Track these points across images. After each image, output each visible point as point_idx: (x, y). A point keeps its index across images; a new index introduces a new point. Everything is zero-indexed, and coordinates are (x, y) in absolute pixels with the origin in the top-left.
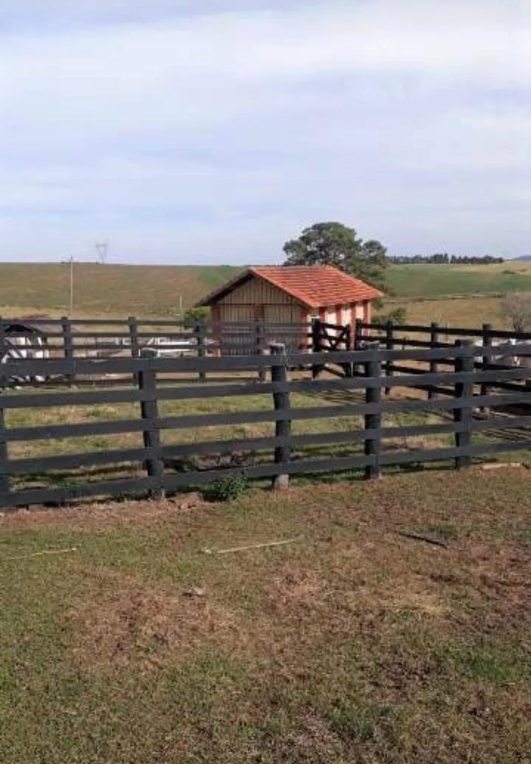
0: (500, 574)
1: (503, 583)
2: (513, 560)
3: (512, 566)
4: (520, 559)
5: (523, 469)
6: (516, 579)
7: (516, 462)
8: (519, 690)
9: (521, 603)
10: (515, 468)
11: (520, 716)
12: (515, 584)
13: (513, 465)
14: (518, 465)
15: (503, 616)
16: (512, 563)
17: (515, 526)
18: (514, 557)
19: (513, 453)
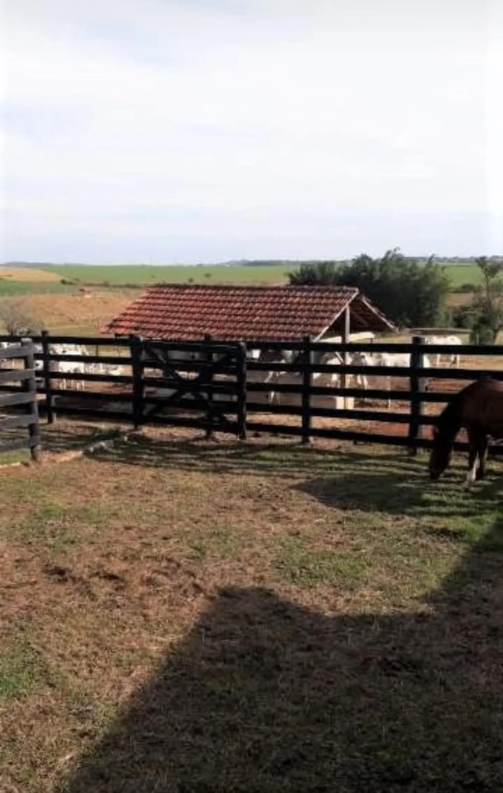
0: (6, 578)
1: (8, 587)
2: (17, 561)
3: (17, 567)
4: (25, 558)
5: (23, 466)
6: (21, 579)
7: (15, 462)
8: (30, 694)
9: (27, 603)
10: (15, 468)
11: (33, 722)
12: (21, 585)
13: (13, 465)
14: (18, 464)
15: (10, 622)
16: (16, 564)
17: (17, 526)
18: (17, 557)
19: (13, 453)
